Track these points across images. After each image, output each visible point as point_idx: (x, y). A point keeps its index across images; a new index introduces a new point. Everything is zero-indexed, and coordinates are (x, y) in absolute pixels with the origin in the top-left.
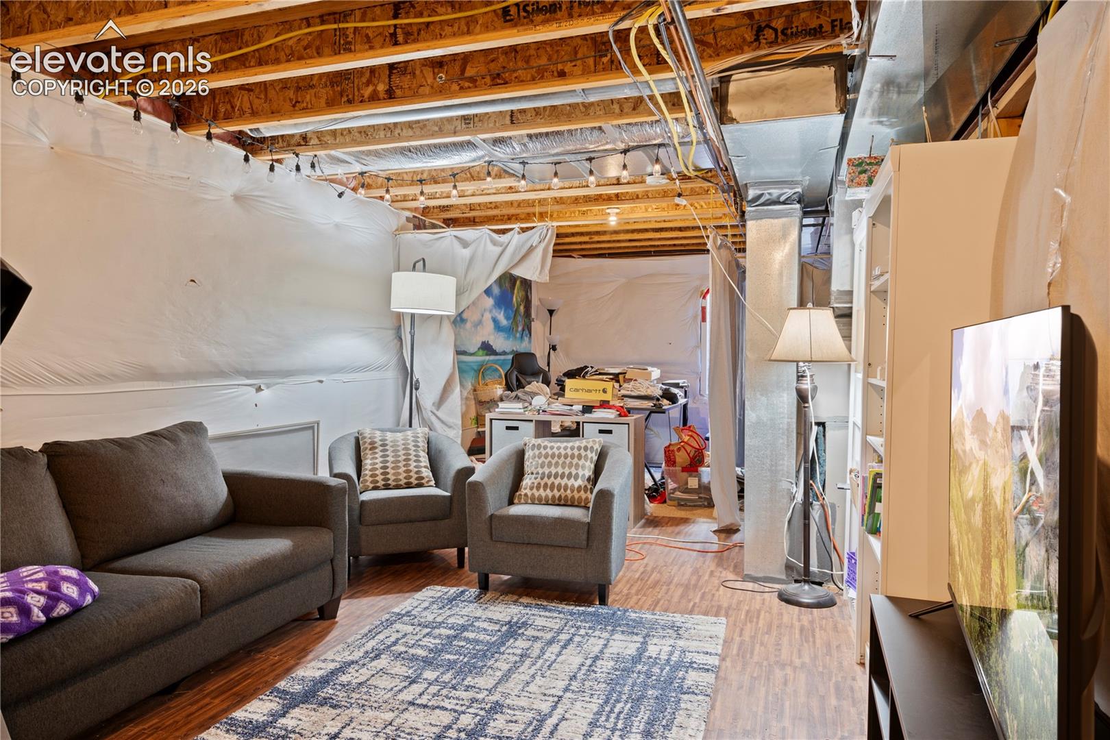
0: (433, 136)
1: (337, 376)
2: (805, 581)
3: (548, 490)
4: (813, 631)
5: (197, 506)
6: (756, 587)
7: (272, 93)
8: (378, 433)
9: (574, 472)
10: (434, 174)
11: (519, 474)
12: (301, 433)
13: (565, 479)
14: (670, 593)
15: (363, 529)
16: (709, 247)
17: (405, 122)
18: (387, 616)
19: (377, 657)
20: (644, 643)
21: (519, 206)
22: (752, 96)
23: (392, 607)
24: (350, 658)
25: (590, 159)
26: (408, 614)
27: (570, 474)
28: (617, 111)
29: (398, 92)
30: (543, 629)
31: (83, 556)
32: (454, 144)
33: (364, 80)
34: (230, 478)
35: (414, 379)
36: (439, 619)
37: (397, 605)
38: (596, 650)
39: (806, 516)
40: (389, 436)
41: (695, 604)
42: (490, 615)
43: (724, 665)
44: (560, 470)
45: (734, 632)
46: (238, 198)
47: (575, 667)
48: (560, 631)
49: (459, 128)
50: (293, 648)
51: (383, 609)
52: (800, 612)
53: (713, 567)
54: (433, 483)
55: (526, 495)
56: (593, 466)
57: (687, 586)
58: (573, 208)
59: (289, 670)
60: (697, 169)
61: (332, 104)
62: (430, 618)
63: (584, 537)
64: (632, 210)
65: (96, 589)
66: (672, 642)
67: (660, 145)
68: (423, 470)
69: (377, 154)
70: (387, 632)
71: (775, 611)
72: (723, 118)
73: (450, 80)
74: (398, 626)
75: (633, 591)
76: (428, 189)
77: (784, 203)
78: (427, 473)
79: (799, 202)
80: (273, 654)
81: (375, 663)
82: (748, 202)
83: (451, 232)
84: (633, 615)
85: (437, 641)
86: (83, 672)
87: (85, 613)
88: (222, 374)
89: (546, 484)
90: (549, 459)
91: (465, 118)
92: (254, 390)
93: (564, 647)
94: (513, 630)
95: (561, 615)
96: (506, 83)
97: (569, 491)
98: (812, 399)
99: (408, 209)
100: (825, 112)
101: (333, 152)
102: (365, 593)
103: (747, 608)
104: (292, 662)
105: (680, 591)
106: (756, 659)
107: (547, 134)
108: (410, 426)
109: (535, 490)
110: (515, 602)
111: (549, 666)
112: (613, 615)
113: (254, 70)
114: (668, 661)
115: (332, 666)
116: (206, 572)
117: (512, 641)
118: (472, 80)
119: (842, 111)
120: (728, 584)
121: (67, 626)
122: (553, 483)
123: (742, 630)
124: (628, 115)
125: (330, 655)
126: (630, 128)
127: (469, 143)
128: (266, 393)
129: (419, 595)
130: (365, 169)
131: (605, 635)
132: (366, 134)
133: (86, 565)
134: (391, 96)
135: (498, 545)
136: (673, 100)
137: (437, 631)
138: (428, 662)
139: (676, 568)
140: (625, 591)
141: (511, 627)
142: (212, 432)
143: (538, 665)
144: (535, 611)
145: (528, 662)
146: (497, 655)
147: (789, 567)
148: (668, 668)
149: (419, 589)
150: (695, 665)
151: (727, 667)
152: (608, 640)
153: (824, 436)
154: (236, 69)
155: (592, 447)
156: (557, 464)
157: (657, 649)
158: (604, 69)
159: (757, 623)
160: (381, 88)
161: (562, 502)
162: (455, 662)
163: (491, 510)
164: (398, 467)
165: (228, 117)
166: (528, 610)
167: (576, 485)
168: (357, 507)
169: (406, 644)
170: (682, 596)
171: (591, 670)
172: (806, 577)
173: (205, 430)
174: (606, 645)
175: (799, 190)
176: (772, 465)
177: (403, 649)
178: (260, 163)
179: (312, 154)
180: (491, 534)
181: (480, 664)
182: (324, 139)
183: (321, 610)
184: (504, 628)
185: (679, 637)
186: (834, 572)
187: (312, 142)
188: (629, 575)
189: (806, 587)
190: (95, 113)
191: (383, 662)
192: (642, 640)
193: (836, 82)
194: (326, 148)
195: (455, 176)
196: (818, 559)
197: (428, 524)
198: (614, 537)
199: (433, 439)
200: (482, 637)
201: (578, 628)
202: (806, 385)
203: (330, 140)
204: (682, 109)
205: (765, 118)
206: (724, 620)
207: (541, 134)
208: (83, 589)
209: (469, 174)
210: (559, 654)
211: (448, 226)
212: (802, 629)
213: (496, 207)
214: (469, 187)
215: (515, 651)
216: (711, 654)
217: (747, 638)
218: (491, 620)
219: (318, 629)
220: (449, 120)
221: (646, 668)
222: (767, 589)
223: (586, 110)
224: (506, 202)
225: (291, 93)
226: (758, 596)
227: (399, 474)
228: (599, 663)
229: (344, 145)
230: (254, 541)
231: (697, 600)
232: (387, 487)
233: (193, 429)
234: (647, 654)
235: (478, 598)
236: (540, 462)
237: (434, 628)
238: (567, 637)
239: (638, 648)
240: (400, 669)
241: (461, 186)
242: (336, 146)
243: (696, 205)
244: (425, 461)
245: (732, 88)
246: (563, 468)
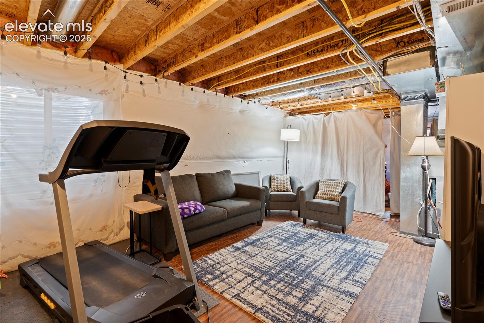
0: (291, 89)
1: (266, 159)
2: (425, 236)
3: (326, 195)
4: (425, 254)
5: (228, 191)
6: (405, 236)
7: (248, 84)
8: (276, 175)
9: (335, 190)
10: (294, 99)
11: (317, 190)
12: (255, 175)
13: (332, 192)
14: (369, 233)
15: (270, 202)
16: (390, 115)
17: (283, 87)
18: (275, 227)
19: (271, 237)
20: (355, 247)
21: (322, 106)
22: (396, 65)
23: (277, 225)
24: (264, 236)
25: (342, 91)
26: (281, 227)
27: (333, 191)
28: (349, 75)
29: (280, 79)
30: (321, 237)
31: (203, 201)
32: (298, 91)
33: (271, 77)
34: (236, 185)
35: (288, 160)
36: (290, 230)
37: (279, 224)
38: (338, 246)
39: (426, 212)
40: (279, 176)
41: (378, 238)
42: (305, 231)
43: (384, 258)
44: (330, 189)
45: (391, 249)
46: (240, 111)
47: (329, 250)
48: (327, 239)
49: (299, 86)
50: (250, 231)
51: (275, 225)
52: (422, 247)
53: (388, 227)
54: (291, 191)
55: (319, 196)
56: (342, 189)
57: (376, 232)
58: (340, 106)
59: (248, 236)
60: (383, 90)
61: (263, 85)
62: (287, 229)
63: (337, 211)
64: (362, 105)
65: (204, 208)
66: (366, 248)
67: (366, 84)
68: (289, 187)
69: (276, 96)
70: (274, 231)
71: (411, 244)
72: (385, 74)
73: (294, 74)
74: (278, 230)
75: (355, 231)
76: (291, 104)
77: (417, 99)
78: (290, 188)
79: (423, 98)
80: (245, 232)
81: (270, 238)
82: (401, 100)
83: (300, 116)
84: (353, 238)
85: (288, 236)
86: (201, 227)
87: (201, 213)
88: (235, 158)
89: (325, 193)
90: (327, 185)
91: (301, 84)
92: (243, 162)
93: (327, 243)
94: (312, 236)
95: (328, 234)
96: (311, 72)
97: (333, 196)
98: (428, 169)
99: (287, 110)
100: (426, 67)
101: (264, 97)
102: (270, 220)
103: (399, 242)
104: (249, 235)
105: (373, 233)
106: (398, 258)
107: (326, 85)
108: (286, 174)
109: (322, 195)
110: (314, 228)
111: (321, 248)
112: (346, 237)
113: (242, 79)
114: (363, 253)
115: (259, 237)
116: (228, 208)
117: (311, 239)
118: (301, 73)
119: (433, 66)
120: (393, 233)
121: (198, 216)
122: (328, 193)
123: (395, 249)
124: (353, 76)
125: (259, 234)
126: (354, 80)
127: (302, 90)
128: (246, 163)
129: (285, 223)
130: (273, 100)
131: (342, 242)
132: (273, 91)
133: (204, 203)
134: (278, 80)
135: (309, 210)
136: (368, 70)
137: (289, 233)
138: (285, 241)
139: (373, 226)
140: (352, 231)
141: (311, 235)
142: (232, 173)
143: (318, 247)
144: (320, 232)
145: (315, 246)
146: (305, 242)
147: (419, 231)
148: (362, 255)
149: (286, 221)
150: (372, 256)
151: (385, 259)
152: (342, 244)
153: (435, 183)
154: (239, 79)
155: (342, 183)
156: (329, 187)
157: (360, 249)
158: (342, 64)
159: (402, 247)
160: (276, 78)
161: (331, 199)
162: (293, 242)
163: (307, 199)
164: (281, 186)
165: (238, 91)
166: (317, 231)
167: (335, 194)
168: (269, 196)
169: (279, 235)
170: (373, 235)
171: (335, 251)
172: (426, 234)
173: (231, 172)
174: (341, 245)
175: (423, 94)
176: (412, 193)
177: (278, 236)
178: (245, 102)
179: (259, 98)
180: (307, 207)
181: (300, 244)
182: (262, 94)
183: (258, 222)
184: (309, 235)
185: (369, 247)
186: (439, 235)
187: (259, 95)
188: (355, 226)
189: (426, 238)
190: (208, 95)
191: (272, 238)
192: (355, 246)
193: (430, 56)
194: (262, 96)
195: (298, 100)
196: (432, 229)
197: (289, 203)
198: (347, 212)
199: (292, 178)
200: (302, 236)
201: (334, 239)
202: (426, 164)
203: (263, 94)
204: (372, 72)
205: (401, 72)
206: (388, 244)
207: (324, 85)
208: (202, 208)
209: (304, 99)
210: (325, 245)
211: (300, 114)
212: (420, 252)
213: (314, 107)
214: (305, 102)
215: (311, 242)
216: (379, 254)
217: (396, 251)
218: (305, 232)
219: (257, 228)
220: (296, 84)
221: (354, 254)
222: (409, 237)
223: (339, 76)
224: (318, 106)
225: (253, 83)
226: (405, 239)
227: (281, 187)
228: (338, 250)
229: (267, 95)
230: (240, 202)
231: (379, 237)
232: (278, 191)
233: (228, 172)
234: (355, 250)
235: (303, 226)
236: (324, 186)
237: (288, 232)
238: (329, 241)
239: (353, 248)
240: (277, 241)
241: (301, 103)
242: (265, 95)
243: (387, 101)
244: (289, 184)
245: (388, 64)
246: (331, 189)
